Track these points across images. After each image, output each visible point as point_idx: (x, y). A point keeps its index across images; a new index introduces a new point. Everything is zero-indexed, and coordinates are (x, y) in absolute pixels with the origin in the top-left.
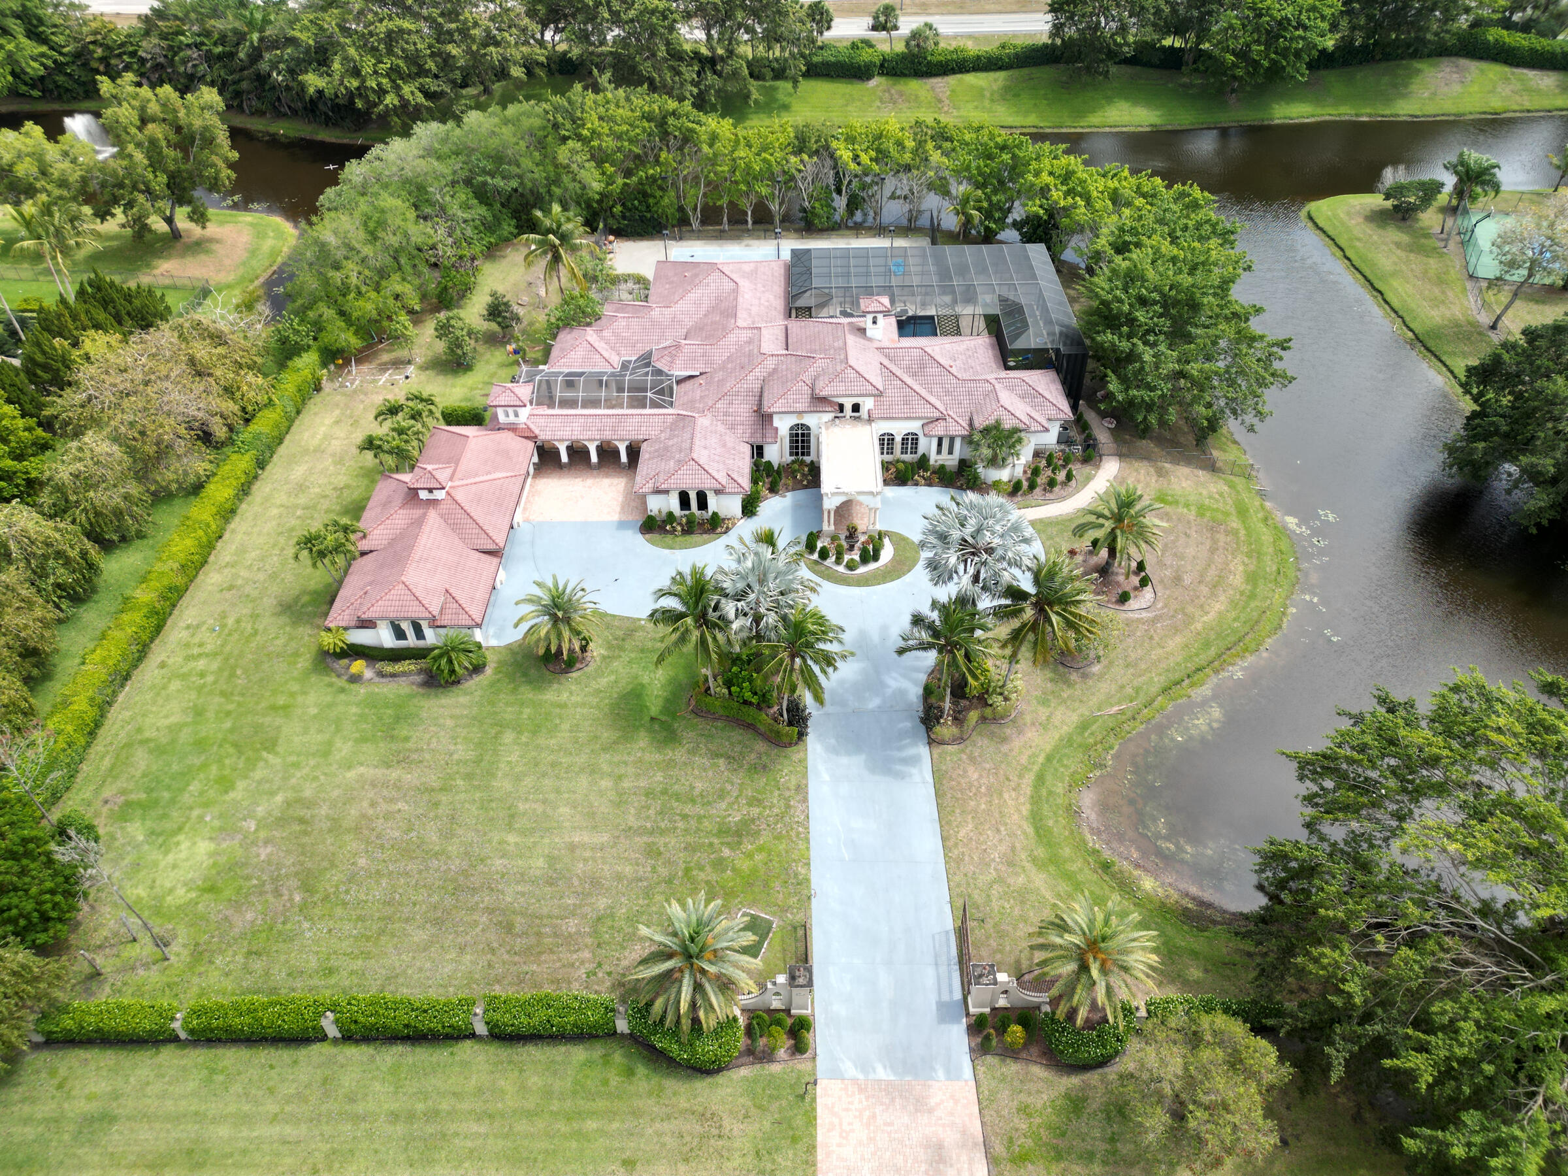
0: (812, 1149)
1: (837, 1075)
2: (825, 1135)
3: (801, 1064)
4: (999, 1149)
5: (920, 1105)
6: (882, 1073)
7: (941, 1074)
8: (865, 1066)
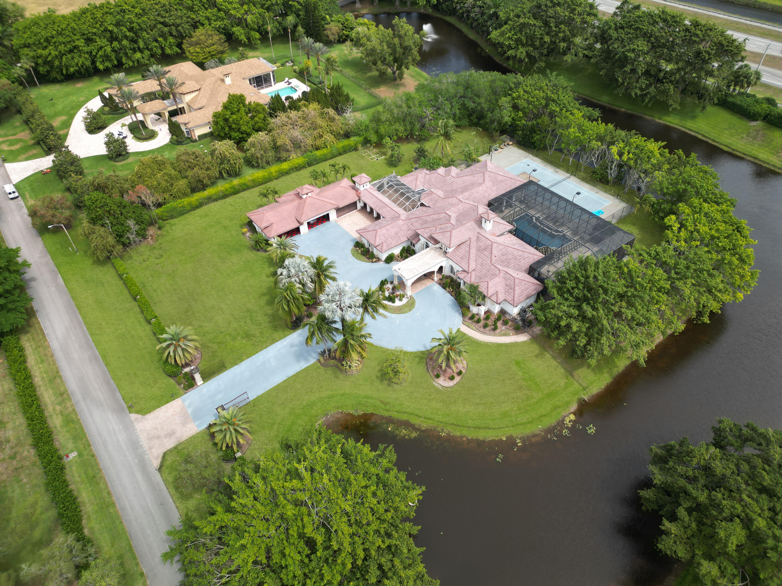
0: (158, 407)
1: (184, 401)
2: (164, 408)
3: (182, 391)
4: (180, 448)
5: (184, 424)
6: (190, 411)
7: (197, 423)
8: (189, 406)
